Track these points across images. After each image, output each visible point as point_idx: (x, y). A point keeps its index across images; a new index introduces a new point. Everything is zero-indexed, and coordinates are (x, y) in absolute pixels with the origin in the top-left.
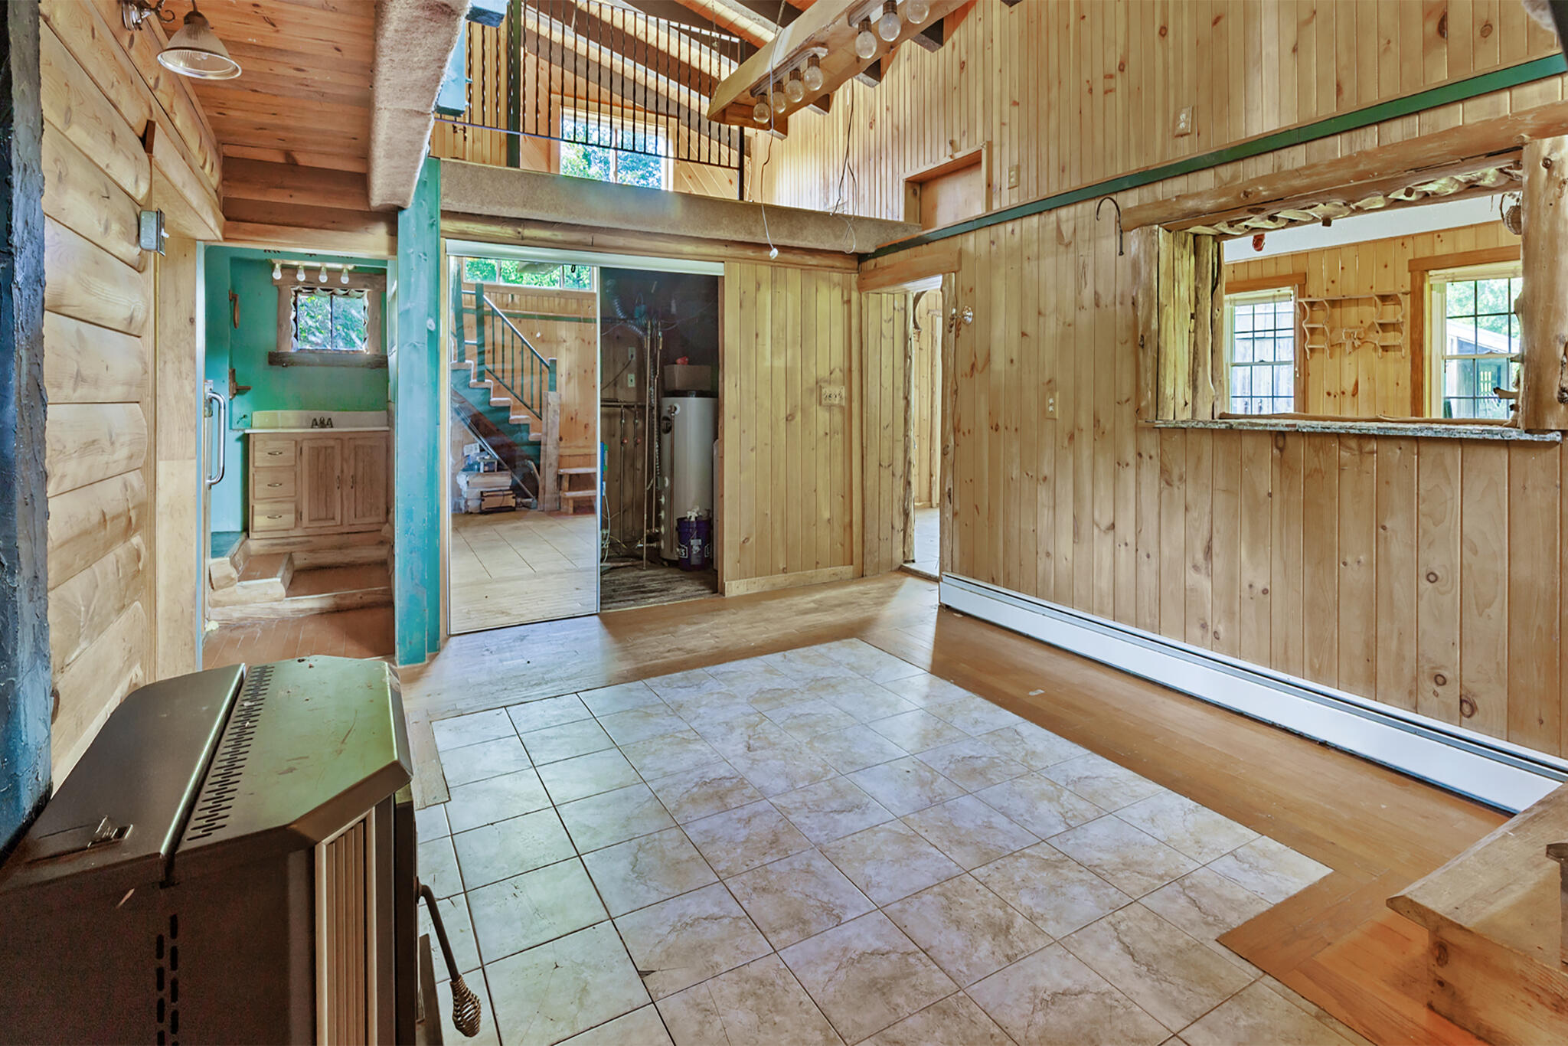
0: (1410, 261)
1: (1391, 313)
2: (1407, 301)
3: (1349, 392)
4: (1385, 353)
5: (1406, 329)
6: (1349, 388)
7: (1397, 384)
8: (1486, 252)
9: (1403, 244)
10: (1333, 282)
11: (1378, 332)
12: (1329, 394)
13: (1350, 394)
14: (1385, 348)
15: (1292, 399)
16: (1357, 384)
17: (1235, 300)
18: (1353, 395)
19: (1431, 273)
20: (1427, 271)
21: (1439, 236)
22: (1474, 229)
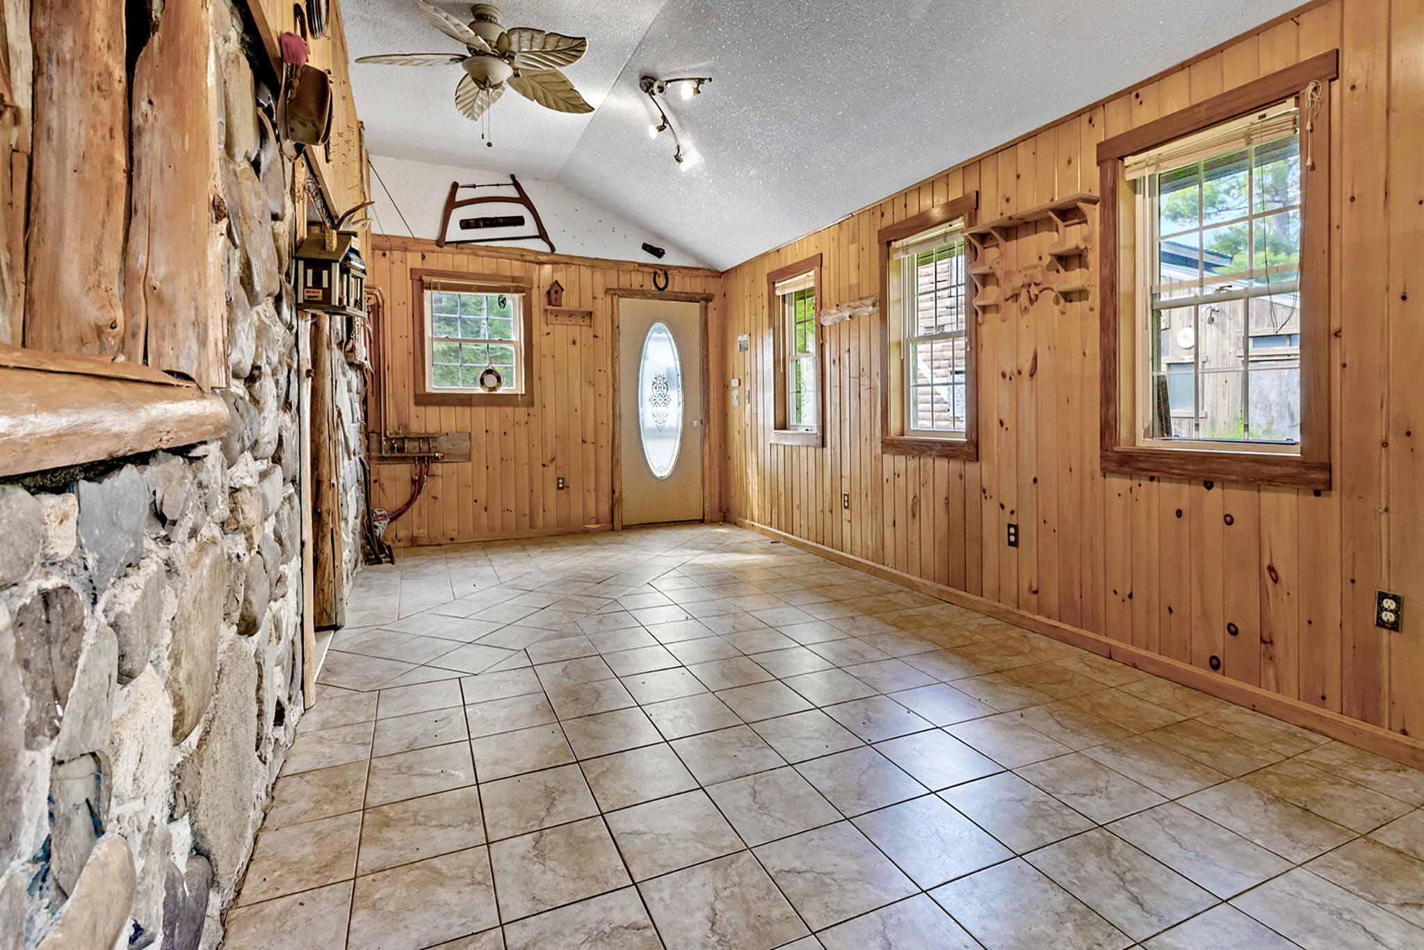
0: (1099, 146)
1: (1073, 236)
2: (1094, 213)
3: (1026, 372)
4: (1068, 304)
5: (1094, 258)
6: (1026, 367)
7: (1084, 354)
8: (1203, 108)
9: (1090, 121)
10: (1008, 200)
11: (1058, 271)
12: (1004, 375)
13: (1028, 374)
14: (1067, 296)
15: (964, 386)
16: (1035, 358)
17: (908, 246)
18: (1032, 375)
19: (1129, 161)
20: (1122, 158)
21: (1137, 96)
22: (1187, 70)
